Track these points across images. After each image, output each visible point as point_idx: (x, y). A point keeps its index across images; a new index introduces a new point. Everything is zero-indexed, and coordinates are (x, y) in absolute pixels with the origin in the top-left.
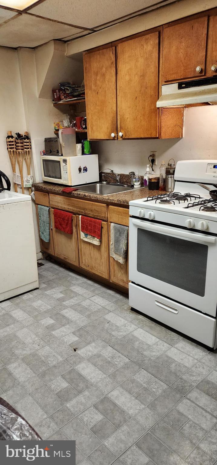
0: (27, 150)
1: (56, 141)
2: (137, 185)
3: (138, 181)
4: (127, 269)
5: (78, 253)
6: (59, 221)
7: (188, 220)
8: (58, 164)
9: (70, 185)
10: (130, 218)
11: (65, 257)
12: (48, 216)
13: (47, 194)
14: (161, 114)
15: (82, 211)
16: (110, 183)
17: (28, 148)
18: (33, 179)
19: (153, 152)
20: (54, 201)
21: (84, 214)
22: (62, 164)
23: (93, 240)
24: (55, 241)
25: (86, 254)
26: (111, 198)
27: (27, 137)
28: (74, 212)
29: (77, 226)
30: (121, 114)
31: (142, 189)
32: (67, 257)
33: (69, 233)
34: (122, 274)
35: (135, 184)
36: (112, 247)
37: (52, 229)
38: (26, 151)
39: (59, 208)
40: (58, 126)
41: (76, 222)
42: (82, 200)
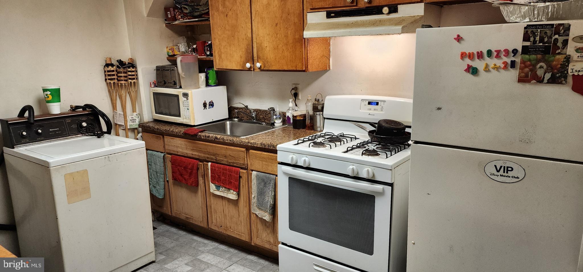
0: (133, 81)
1: (173, 70)
2: (278, 123)
3: (280, 118)
4: (274, 227)
5: (206, 210)
6: (178, 170)
7: (351, 167)
8: (176, 98)
9: (192, 124)
10: (279, 165)
11: (187, 216)
12: (162, 165)
13: (161, 136)
14: (307, 45)
15: (212, 157)
16: (243, 120)
17: (134, 79)
18: (139, 117)
19: (295, 85)
20: (172, 146)
21: (215, 161)
22: (182, 99)
23: (227, 193)
24: (173, 195)
25: (217, 211)
26: (252, 141)
27: (132, 65)
28: (200, 158)
29: (204, 176)
30: (257, 41)
31: (284, 127)
32: (190, 217)
33: (193, 186)
34: (268, 234)
35: (276, 121)
36: (254, 201)
37: (168, 181)
38: (131, 82)
39: (179, 154)
40: (172, 51)
41: (203, 171)
42: (211, 144)
